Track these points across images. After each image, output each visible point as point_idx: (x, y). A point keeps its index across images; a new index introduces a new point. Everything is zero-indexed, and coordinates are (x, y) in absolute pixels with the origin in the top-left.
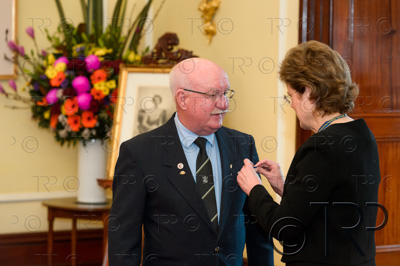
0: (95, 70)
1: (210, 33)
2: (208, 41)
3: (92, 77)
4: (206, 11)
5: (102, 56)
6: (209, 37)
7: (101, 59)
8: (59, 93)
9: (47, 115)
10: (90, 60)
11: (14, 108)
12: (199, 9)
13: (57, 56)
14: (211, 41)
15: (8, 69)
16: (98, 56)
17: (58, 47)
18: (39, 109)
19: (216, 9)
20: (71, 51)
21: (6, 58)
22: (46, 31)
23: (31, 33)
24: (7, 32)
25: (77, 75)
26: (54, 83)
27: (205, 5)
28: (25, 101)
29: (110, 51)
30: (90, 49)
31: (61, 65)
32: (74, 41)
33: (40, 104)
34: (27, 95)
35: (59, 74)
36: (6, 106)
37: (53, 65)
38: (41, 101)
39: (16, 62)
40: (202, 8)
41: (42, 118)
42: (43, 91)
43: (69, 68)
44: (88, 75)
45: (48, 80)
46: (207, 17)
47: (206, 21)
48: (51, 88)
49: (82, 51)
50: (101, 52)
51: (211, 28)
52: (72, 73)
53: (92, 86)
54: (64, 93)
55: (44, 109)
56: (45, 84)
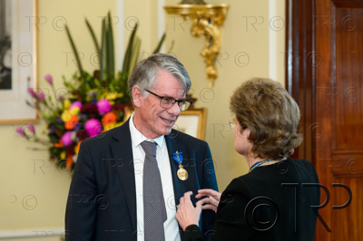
0: (106, 113)
1: (212, 77)
2: (210, 85)
3: (103, 120)
4: (207, 56)
5: (113, 100)
6: (211, 80)
7: (112, 103)
8: (73, 136)
9: (63, 156)
10: (101, 104)
11: (35, 149)
12: (201, 55)
13: (72, 101)
14: (213, 84)
15: (31, 114)
16: (109, 100)
17: (74, 93)
18: (55, 151)
19: (217, 54)
20: (85, 96)
21: (28, 103)
22: (64, 77)
23: (50, 80)
24: (29, 79)
25: (89, 118)
26: (68, 126)
27: (207, 51)
28: (43, 143)
29: (121, 95)
30: (102, 93)
31: (75, 109)
32: (87, 87)
33: (57, 145)
34: (46, 138)
35: (73, 117)
36: (28, 148)
37: (68, 109)
38: (58, 143)
39: (38, 108)
40: (204, 54)
41: (59, 158)
42: (59, 133)
43: (82, 112)
44: (99, 118)
45: (63, 123)
46: (209, 62)
47: (208, 65)
48: (66, 131)
49: (95, 96)
50: (113, 96)
51: (213, 72)
52: (84, 117)
53: (102, 128)
54: (78, 135)
55: (60, 150)
56: (61, 127)
